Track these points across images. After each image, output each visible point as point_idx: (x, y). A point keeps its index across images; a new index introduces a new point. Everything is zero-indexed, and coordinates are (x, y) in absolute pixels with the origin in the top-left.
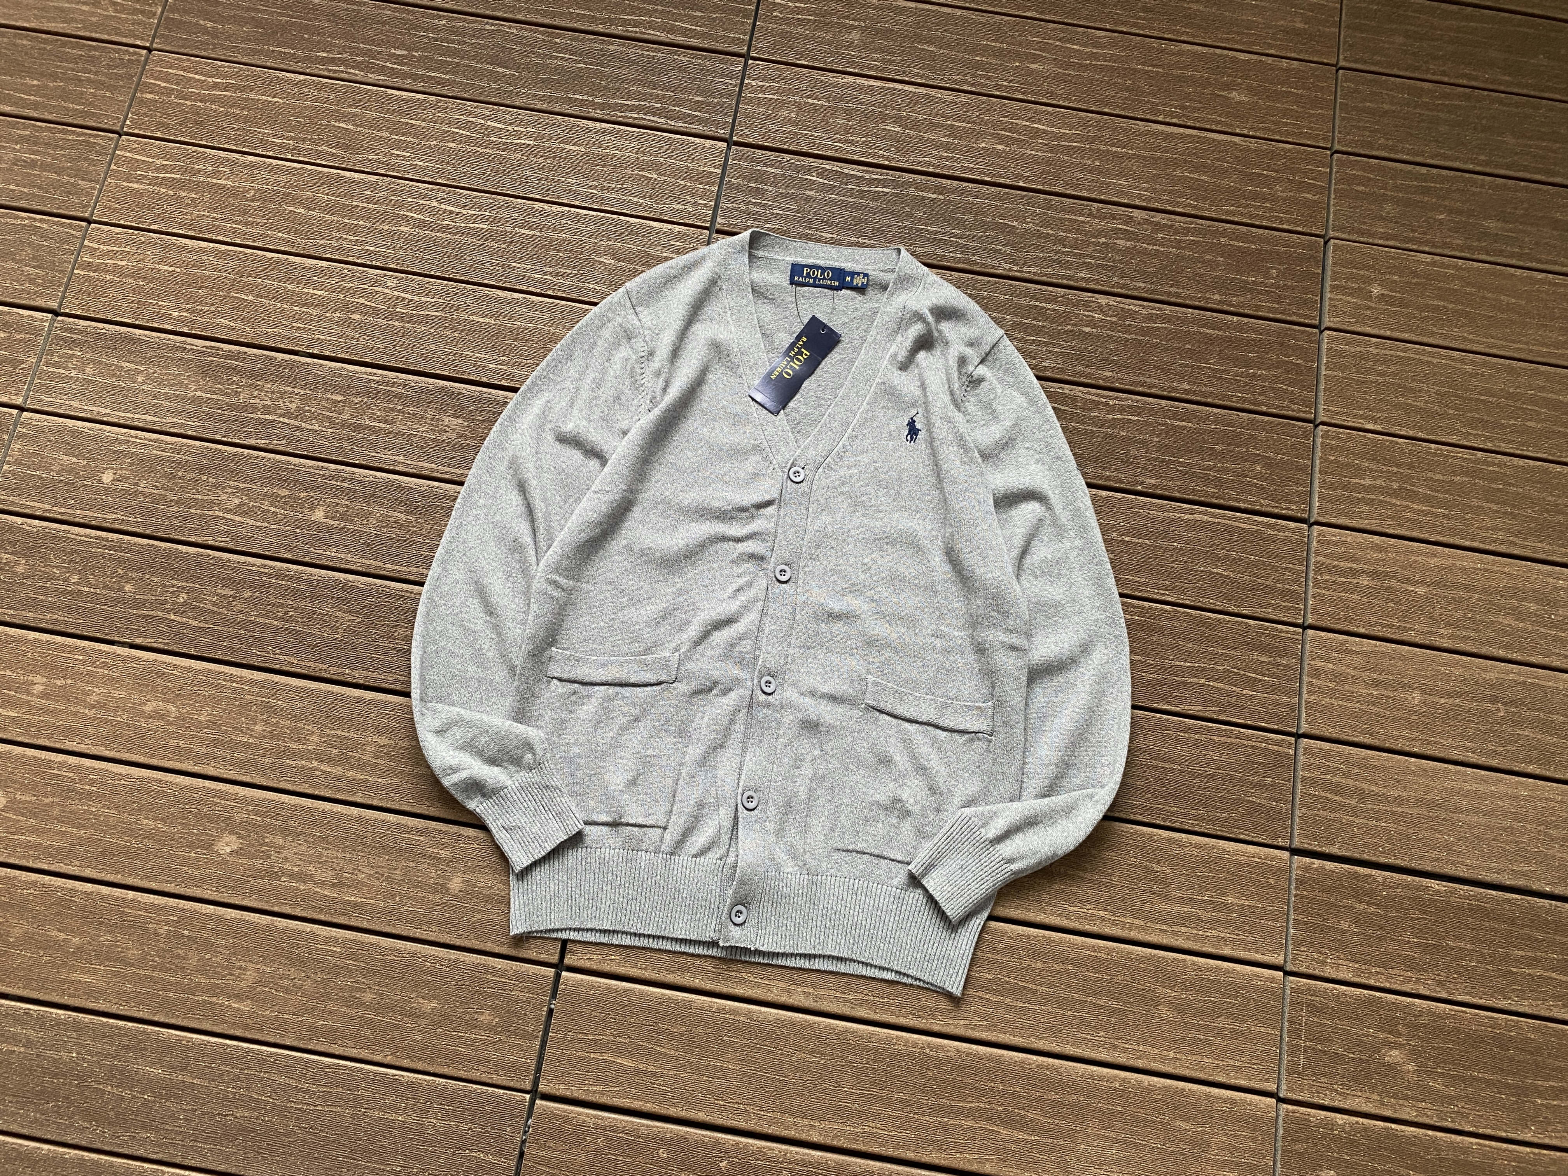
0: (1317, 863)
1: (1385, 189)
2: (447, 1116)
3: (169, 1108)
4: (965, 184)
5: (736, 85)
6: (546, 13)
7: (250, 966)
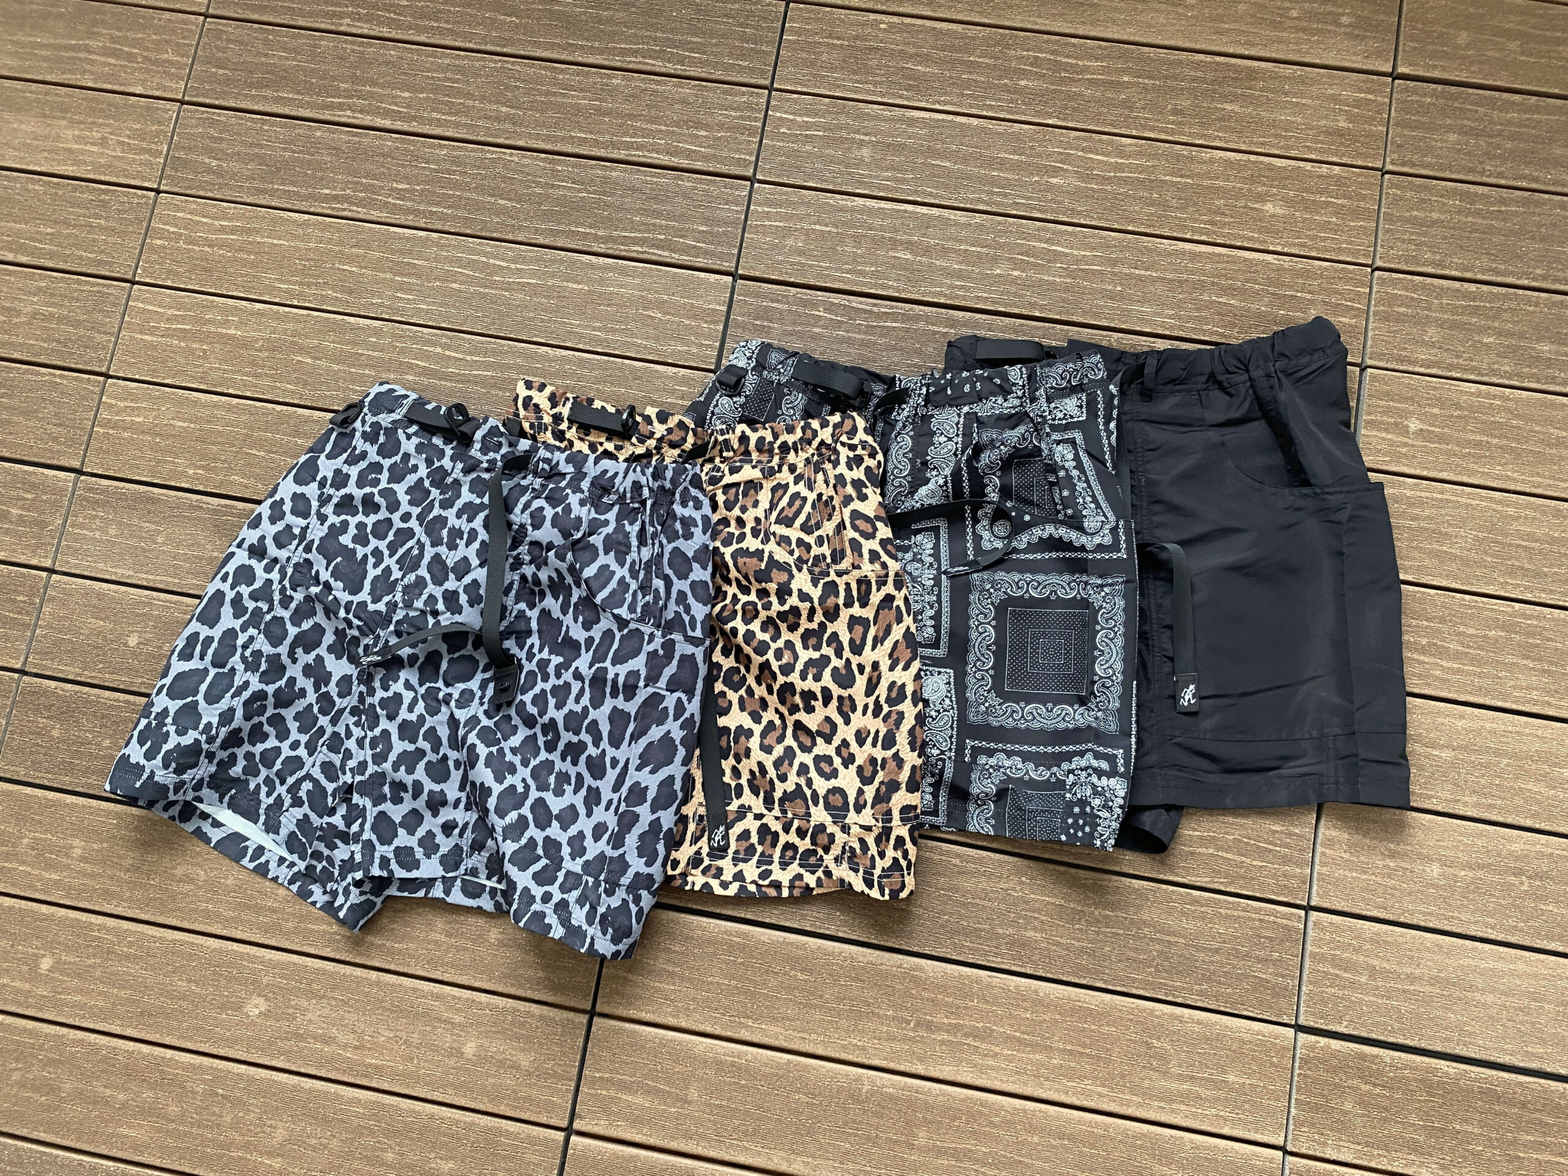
0: (1323, 1041)
1: (1430, 310)
4: (978, 316)
5: (741, 212)
6: (547, 139)
7: (280, 1124)
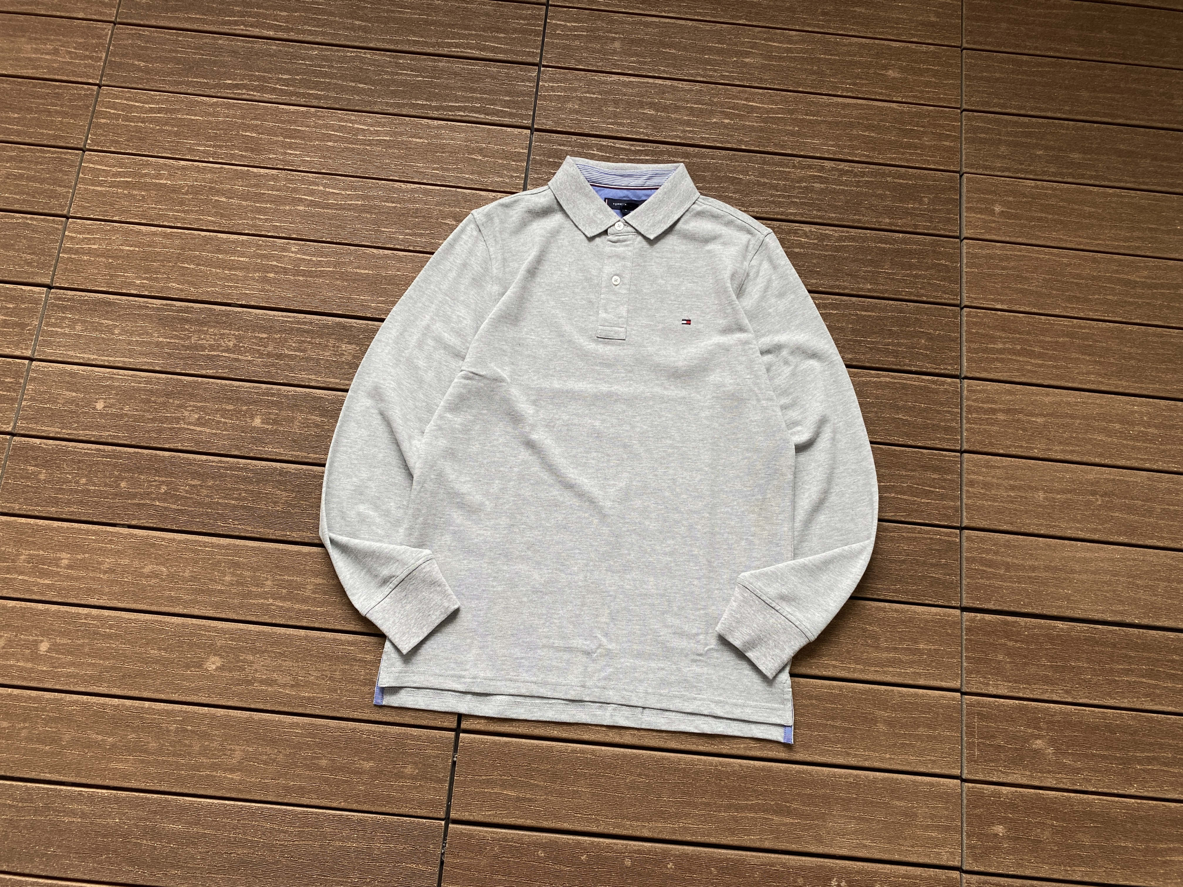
0: (979, 616)
1: (1000, 135)
2: (387, 841)
3: (189, 852)
5: (533, 87)
7: (238, 747)
